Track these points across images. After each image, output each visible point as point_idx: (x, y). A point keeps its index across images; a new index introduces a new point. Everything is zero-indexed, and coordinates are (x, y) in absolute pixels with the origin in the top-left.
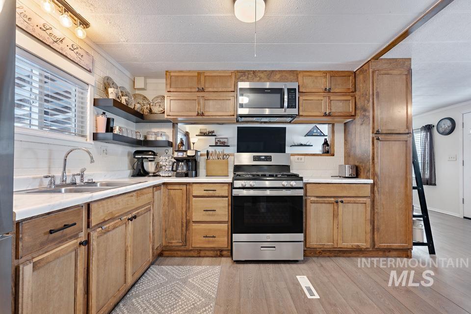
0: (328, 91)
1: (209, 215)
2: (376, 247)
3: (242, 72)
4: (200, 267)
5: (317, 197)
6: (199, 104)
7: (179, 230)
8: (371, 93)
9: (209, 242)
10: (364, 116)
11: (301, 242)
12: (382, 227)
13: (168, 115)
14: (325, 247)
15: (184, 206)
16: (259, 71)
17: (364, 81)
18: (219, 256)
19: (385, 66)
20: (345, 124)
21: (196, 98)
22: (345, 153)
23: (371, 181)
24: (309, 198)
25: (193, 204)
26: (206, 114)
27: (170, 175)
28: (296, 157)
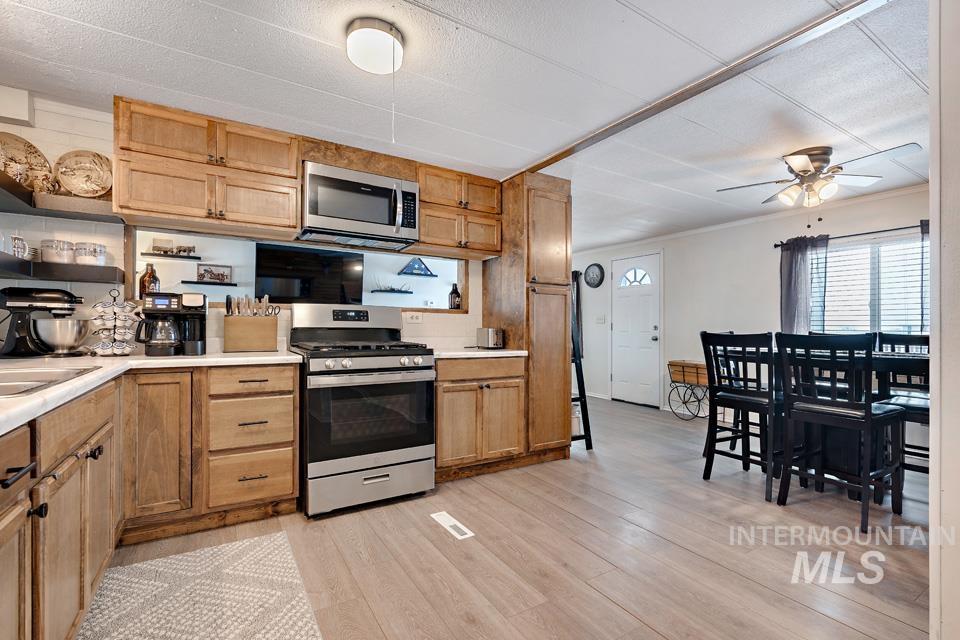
0: (464, 206)
1: (251, 433)
2: (531, 450)
3: (312, 142)
4: (238, 543)
5: (453, 381)
6: (212, 191)
7: (173, 476)
8: (525, 221)
9: (251, 489)
10: (515, 254)
11: (429, 459)
12: (538, 420)
13: (121, 207)
14: (465, 462)
15: (186, 420)
16: (347, 147)
17: (516, 202)
18: (272, 516)
19: (542, 185)
20: (485, 262)
21: (205, 177)
22: (484, 309)
23: (525, 353)
24: (441, 384)
25: (211, 413)
26: (229, 216)
27: (127, 350)
28: (409, 314)
